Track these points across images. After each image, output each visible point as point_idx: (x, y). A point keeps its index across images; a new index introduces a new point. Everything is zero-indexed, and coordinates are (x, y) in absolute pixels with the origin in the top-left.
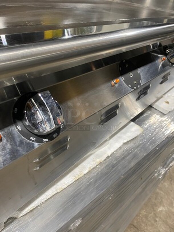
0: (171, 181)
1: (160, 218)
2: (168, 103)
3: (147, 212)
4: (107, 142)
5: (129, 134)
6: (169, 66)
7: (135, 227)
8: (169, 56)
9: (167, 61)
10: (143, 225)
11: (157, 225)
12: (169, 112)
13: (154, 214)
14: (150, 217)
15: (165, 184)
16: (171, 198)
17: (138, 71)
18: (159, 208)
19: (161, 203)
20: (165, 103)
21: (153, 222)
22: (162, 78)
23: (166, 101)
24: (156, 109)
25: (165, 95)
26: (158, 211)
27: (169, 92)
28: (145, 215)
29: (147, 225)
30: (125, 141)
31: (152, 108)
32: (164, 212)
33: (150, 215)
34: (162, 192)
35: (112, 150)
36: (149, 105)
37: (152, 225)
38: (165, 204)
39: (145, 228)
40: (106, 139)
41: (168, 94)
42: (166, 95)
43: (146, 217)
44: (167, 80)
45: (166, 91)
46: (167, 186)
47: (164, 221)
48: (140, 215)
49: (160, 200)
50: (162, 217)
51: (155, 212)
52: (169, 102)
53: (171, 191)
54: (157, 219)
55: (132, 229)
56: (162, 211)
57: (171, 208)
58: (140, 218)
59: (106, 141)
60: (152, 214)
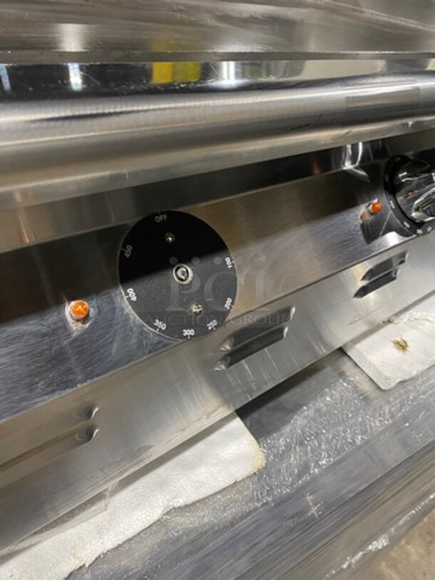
2: (402, 346)
4: (101, 504)
5: (202, 473)
17: (228, 260)
20: (393, 345)
22: (364, 278)
23: (398, 339)
24: (356, 365)
25: (402, 316)
27: (418, 307)
30: (180, 502)
31: (346, 359)
35: (111, 540)
36: (339, 346)
40: (101, 490)
41: (415, 313)
42: (407, 316)
44: (395, 278)
45: (410, 302)
52: (409, 344)
59: (100, 497)
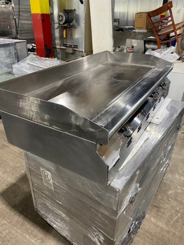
0: (173, 173)
1: (172, 198)
2: (158, 118)
3: (162, 197)
6: (155, 101)
7: (157, 207)
8: (153, 97)
9: (153, 100)
10: (162, 204)
11: (170, 203)
12: (160, 123)
13: (167, 196)
14: (165, 199)
15: (169, 176)
16: (175, 184)
18: (169, 192)
19: (170, 189)
20: (156, 119)
21: (167, 201)
22: (153, 108)
24: (153, 123)
26: (169, 194)
28: (161, 198)
29: (164, 204)
32: (173, 194)
33: (164, 198)
34: (168, 182)
36: (150, 122)
37: (167, 203)
38: (172, 189)
39: (164, 206)
42: (156, 115)
43: (162, 199)
44: (156, 108)
46: (171, 177)
47: (174, 199)
48: (158, 199)
49: (169, 187)
50: (172, 197)
51: (167, 195)
53: (174, 179)
54: (170, 199)
55: (155, 209)
56: (171, 193)
57: (177, 190)
58: (158, 201)
60: (166, 197)
